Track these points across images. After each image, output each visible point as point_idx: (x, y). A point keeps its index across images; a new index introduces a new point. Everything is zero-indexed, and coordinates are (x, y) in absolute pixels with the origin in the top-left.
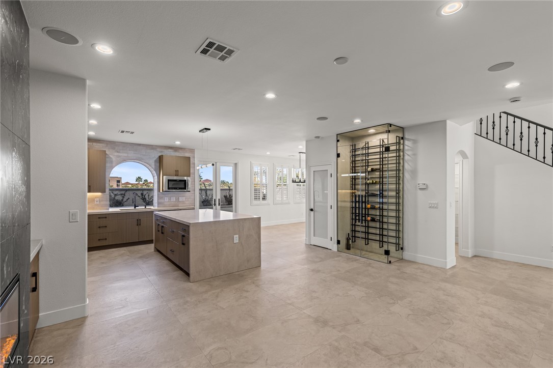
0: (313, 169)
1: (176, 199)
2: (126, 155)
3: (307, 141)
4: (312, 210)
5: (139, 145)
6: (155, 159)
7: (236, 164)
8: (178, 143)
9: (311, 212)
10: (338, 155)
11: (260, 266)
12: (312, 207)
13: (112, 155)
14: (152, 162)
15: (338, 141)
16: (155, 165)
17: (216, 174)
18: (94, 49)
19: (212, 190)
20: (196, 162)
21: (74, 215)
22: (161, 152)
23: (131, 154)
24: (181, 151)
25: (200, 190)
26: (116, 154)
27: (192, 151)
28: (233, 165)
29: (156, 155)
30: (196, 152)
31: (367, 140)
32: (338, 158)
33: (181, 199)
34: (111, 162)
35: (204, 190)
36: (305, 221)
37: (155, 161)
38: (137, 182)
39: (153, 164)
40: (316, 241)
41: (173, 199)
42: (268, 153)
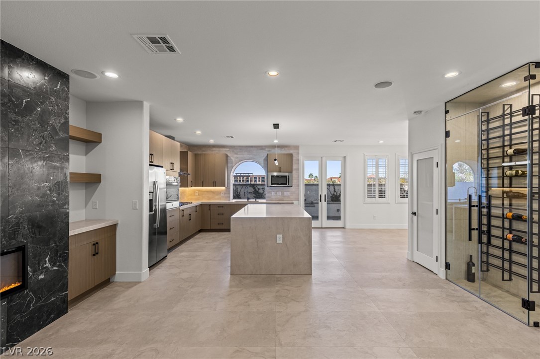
0: (416, 158)
1: (282, 194)
2: (241, 156)
3: (409, 120)
4: (414, 214)
5: (252, 146)
6: (264, 158)
7: (345, 157)
8: (276, 141)
9: (414, 216)
10: (447, 134)
11: (311, 274)
12: (415, 210)
13: (233, 157)
14: (262, 160)
15: (447, 112)
16: (264, 163)
17: (322, 169)
18: (104, 75)
19: (318, 185)
20: (301, 158)
21: (135, 204)
22: (269, 151)
23: (246, 155)
24: (286, 149)
25: (328, 185)
26: (236, 156)
27: (297, 148)
28: (342, 159)
29: (264, 154)
30: (300, 148)
31: (506, 100)
32: (447, 138)
33: (286, 194)
34: (232, 163)
35: (332, 185)
36: (407, 228)
37: (264, 160)
38: (310, 179)
39: (263, 162)
40: (420, 258)
41: (279, 194)
42: (381, 142)
